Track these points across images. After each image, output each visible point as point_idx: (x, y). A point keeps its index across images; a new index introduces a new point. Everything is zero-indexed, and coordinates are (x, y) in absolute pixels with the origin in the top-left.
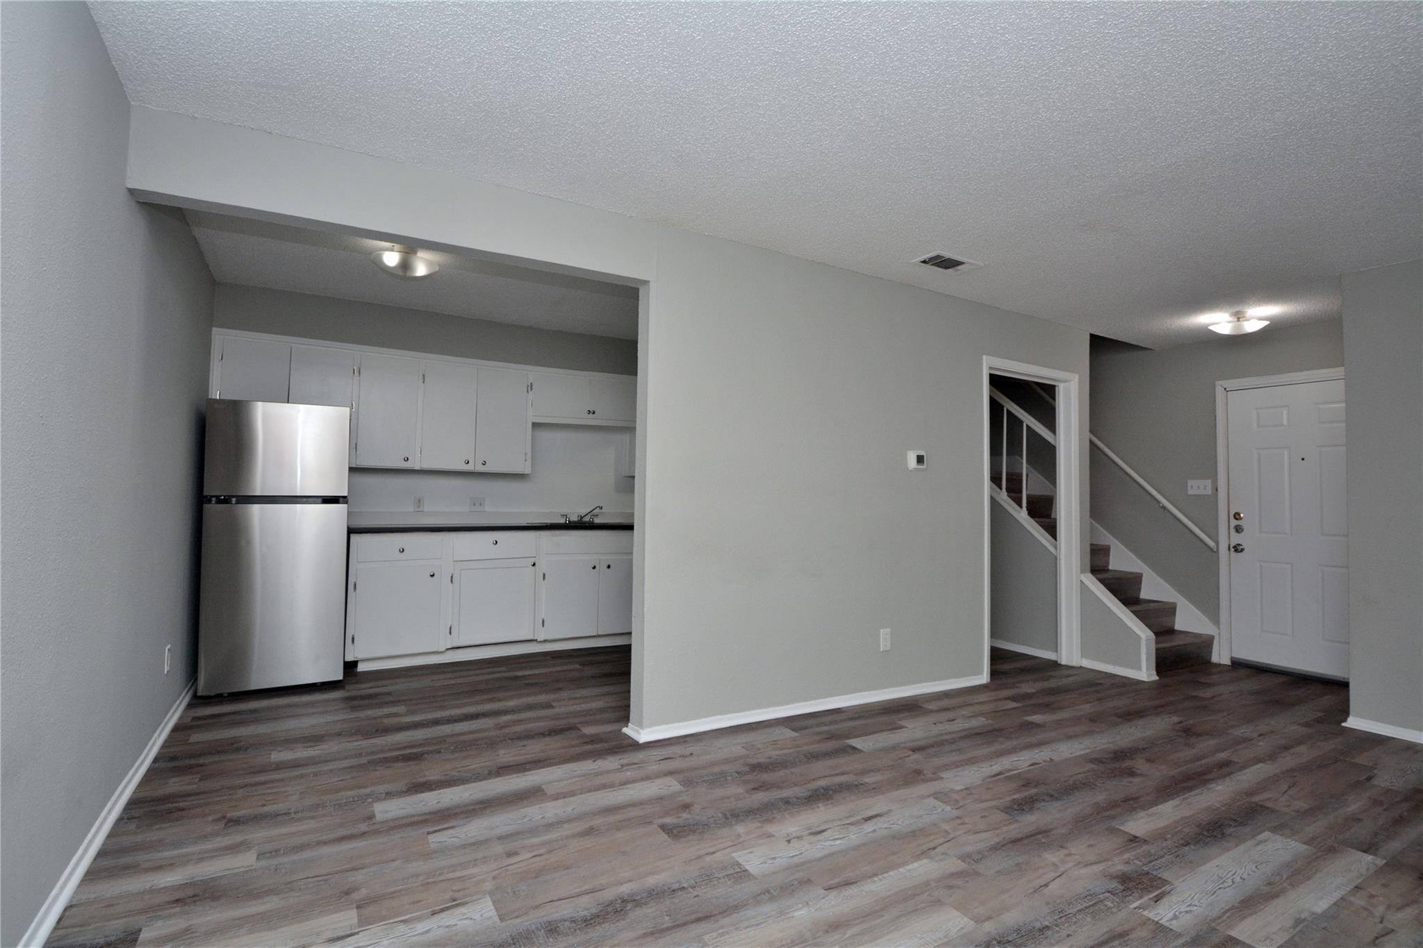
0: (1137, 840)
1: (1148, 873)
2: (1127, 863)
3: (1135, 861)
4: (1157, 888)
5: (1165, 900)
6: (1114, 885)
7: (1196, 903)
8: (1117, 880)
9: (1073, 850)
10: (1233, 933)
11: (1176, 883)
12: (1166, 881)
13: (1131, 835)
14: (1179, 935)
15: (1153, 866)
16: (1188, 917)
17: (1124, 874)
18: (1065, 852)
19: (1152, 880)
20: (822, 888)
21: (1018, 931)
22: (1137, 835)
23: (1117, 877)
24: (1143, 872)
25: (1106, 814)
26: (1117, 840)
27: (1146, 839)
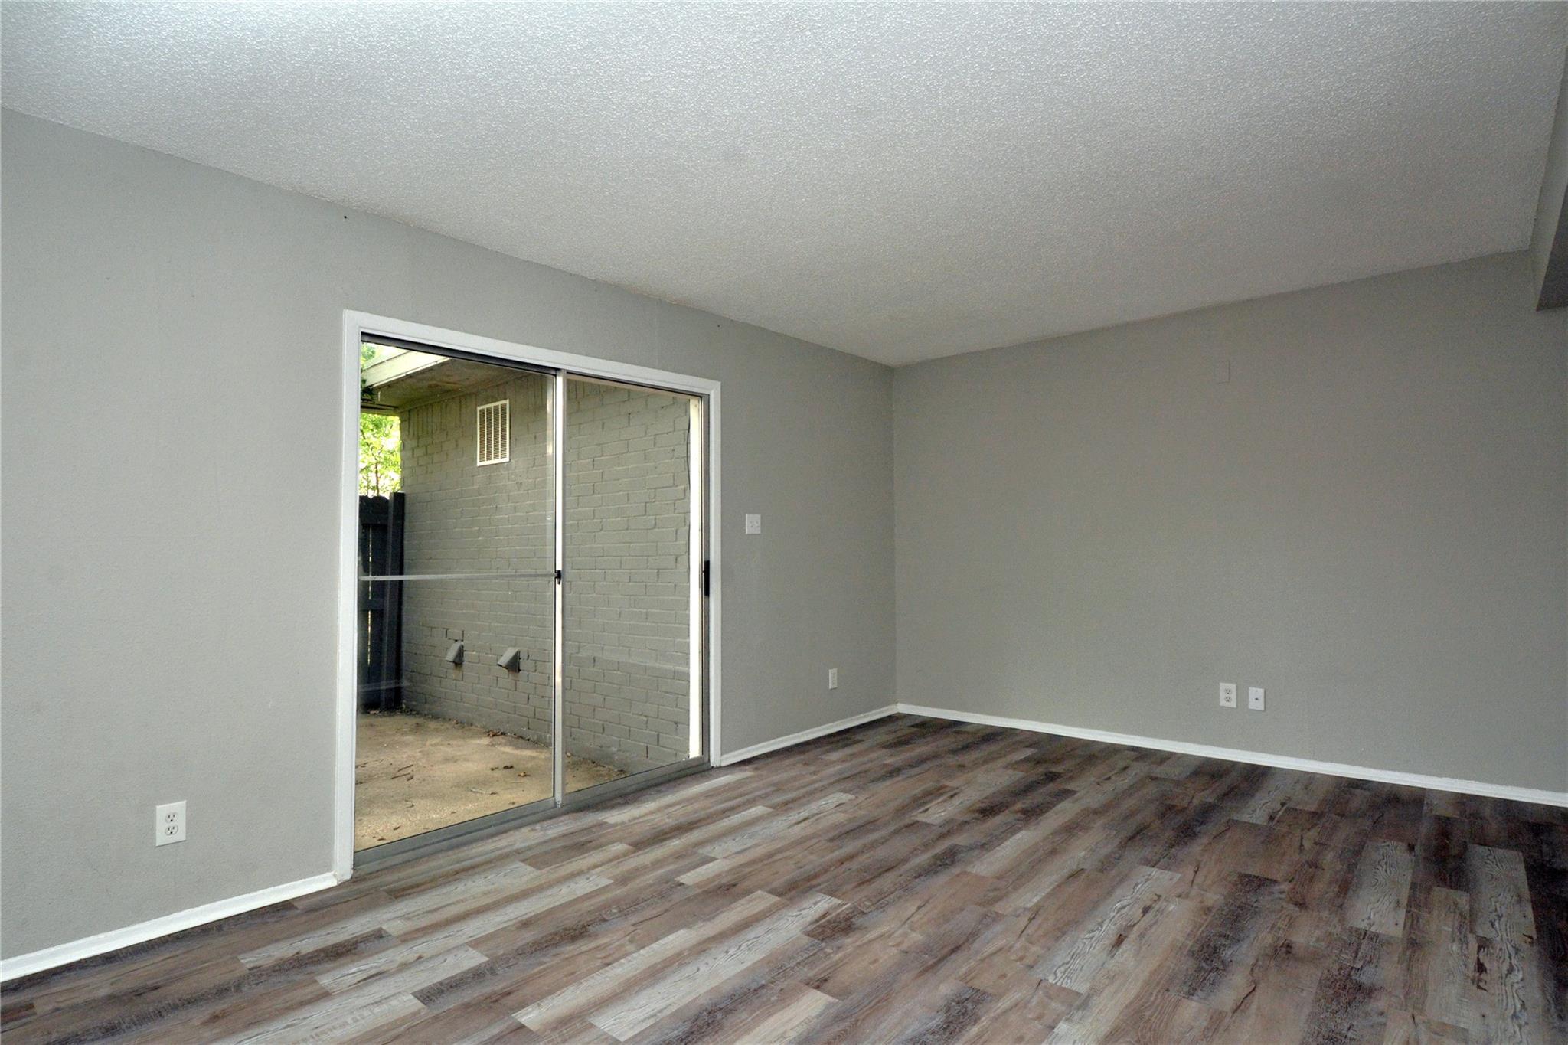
0: (817, 983)
1: (823, 939)
2: (839, 948)
3: (831, 951)
4: (821, 925)
5: (818, 914)
6: (859, 921)
8: (855, 925)
9: (894, 950)
10: (776, 899)
11: (799, 934)
12: (808, 934)
13: (823, 991)
14: (821, 890)
15: (813, 949)
16: (806, 905)
17: (847, 933)
18: (904, 947)
19: (822, 932)
20: (1086, 870)
21: (936, 872)
22: (815, 991)
23: (855, 928)
24: (827, 939)
25: (843, 1025)
26: (842, 978)
27: (807, 984)
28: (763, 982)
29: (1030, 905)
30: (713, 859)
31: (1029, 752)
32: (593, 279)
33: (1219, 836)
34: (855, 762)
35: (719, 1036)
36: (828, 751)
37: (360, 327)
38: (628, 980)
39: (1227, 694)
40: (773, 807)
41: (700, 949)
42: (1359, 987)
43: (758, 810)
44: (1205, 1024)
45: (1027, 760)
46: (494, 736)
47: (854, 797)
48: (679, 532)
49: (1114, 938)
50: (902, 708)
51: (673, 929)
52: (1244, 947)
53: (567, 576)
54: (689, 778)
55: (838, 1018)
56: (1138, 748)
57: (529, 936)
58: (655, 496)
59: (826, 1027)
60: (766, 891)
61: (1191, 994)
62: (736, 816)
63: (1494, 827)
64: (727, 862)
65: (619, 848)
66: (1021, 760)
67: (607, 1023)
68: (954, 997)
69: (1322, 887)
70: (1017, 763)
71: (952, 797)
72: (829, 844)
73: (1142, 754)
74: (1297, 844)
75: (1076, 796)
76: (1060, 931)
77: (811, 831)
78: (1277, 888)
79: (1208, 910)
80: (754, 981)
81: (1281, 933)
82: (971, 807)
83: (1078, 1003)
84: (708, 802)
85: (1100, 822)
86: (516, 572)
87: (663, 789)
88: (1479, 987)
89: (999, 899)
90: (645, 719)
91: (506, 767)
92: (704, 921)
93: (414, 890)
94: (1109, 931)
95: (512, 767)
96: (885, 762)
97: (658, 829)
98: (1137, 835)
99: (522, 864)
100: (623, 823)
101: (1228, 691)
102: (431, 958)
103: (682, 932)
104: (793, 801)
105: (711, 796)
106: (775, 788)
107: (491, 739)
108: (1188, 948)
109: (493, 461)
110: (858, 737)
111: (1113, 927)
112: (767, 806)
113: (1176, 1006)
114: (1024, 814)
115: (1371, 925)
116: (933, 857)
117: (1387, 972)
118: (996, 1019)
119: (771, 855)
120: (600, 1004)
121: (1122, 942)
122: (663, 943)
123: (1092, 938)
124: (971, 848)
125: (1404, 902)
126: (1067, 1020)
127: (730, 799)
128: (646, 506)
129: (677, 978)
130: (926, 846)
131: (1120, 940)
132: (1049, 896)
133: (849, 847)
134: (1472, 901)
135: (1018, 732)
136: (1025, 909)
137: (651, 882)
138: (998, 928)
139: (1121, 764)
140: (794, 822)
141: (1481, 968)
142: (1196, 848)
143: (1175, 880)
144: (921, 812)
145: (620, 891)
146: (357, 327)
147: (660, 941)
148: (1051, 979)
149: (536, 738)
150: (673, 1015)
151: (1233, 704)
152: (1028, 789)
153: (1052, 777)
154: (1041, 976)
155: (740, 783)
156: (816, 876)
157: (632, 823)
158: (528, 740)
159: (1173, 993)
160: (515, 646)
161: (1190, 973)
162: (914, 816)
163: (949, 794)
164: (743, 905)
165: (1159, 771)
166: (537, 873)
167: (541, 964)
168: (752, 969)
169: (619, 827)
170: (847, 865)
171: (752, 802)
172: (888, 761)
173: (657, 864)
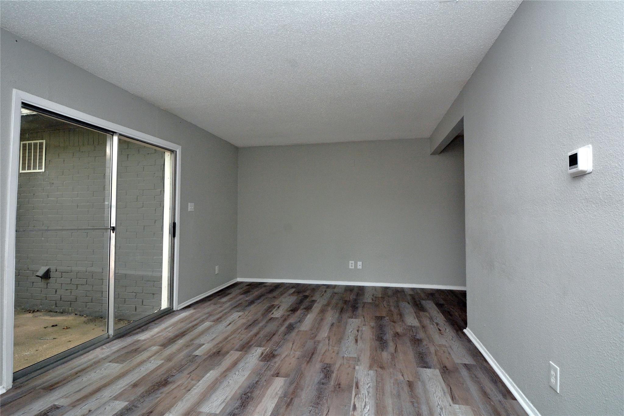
0: (276, 375)
1: (268, 361)
2: (275, 362)
3: (273, 364)
4: (264, 357)
5: (260, 354)
6: (276, 353)
7: (251, 358)
8: (276, 355)
9: (294, 359)
10: (240, 352)
11: (258, 362)
12: (261, 361)
13: (279, 377)
14: (254, 346)
15: (267, 365)
16: (253, 352)
17: (275, 358)
18: (296, 357)
19: (266, 359)
20: (335, 323)
22: (277, 377)
23: (276, 356)
24: (269, 361)
25: (294, 385)
26: (283, 371)
27: (273, 376)
28: (257, 380)
29: (326, 336)
30: (203, 344)
31: (293, 290)
32: (132, 93)
33: (363, 307)
34: (235, 300)
35: (254, 401)
36: (221, 298)
37: (22, 99)
38: (202, 393)
39: (351, 265)
40: (214, 321)
41: (224, 375)
42: (418, 340)
43: (207, 324)
44: (391, 357)
45: (294, 292)
46: (33, 312)
47: (243, 313)
48: (156, 210)
49: (355, 340)
50: (239, 280)
51: (207, 372)
52: (387, 335)
53: (117, 229)
54: (166, 316)
55: (291, 383)
56: (325, 285)
57: (141, 390)
58: (143, 193)
59: (289, 387)
60: (235, 351)
61: (383, 350)
62: (200, 327)
63: (423, 295)
64: (209, 344)
65: (155, 348)
66: (293, 292)
67: (205, 409)
68: (322, 368)
69: (396, 317)
70: (292, 294)
71: (278, 307)
72: (246, 331)
73: (328, 286)
74: (383, 307)
75: (317, 301)
76: (340, 341)
77: (235, 328)
78: (386, 318)
79: (373, 328)
80: (253, 380)
81: (393, 330)
82: (287, 310)
83: (357, 360)
84: (183, 324)
85: (329, 308)
86: (48, 228)
87: (157, 323)
88: (442, 334)
89: (316, 336)
90: (135, 294)
91: (53, 326)
92: (217, 366)
93: (58, 385)
94: (352, 338)
95: (56, 325)
96: (246, 299)
97: (168, 338)
98: (342, 311)
99: (110, 363)
100: (148, 339)
101: (352, 264)
102: (96, 410)
103: (211, 372)
104: (220, 318)
105: (182, 322)
106: (208, 315)
107: (32, 314)
108: (375, 339)
109: (32, 171)
110: (229, 291)
111: (352, 337)
112: (211, 322)
113: (381, 354)
114: (305, 309)
115: (412, 324)
116: (286, 328)
117: (421, 335)
118: (338, 370)
119: (226, 338)
120: (198, 404)
121: (357, 341)
122: (207, 377)
123: (349, 341)
124: (296, 323)
125: (416, 317)
126: (357, 365)
127: (191, 322)
128: (137, 197)
129: (223, 387)
130: (282, 325)
131: (356, 341)
132: (329, 332)
133: (255, 330)
134: (429, 314)
135: (285, 284)
136: (325, 338)
137: (182, 358)
138: (321, 345)
139: (324, 290)
140: (226, 325)
141: (440, 330)
142: (360, 311)
143: (360, 321)
144: (271, 314)
145: (170, 364)
146: (21, 99)
147: (205, 377)
148: (346, 356)
149: (61, 310)
150: (231, 399)
151: (353, 267)
152: (301, 302)
153: (306, 297)
154: (342, 356)
155: (192, 315)
156: (249, 342)
157: (153, 338)
158: (56, 312)
159: (378, 351)
160: (47, 265)
161: (379, 345)
162: (270, 316)
163: (277, 307)
164: (228, 357)
165: (336, 290)
166: (121, 366)
167: (157, 398)
168: (249, 377)
169: (148, 340)
170: (258, 336)
171: (203, 321)
172: (247, 299)
173: (179, 350)
